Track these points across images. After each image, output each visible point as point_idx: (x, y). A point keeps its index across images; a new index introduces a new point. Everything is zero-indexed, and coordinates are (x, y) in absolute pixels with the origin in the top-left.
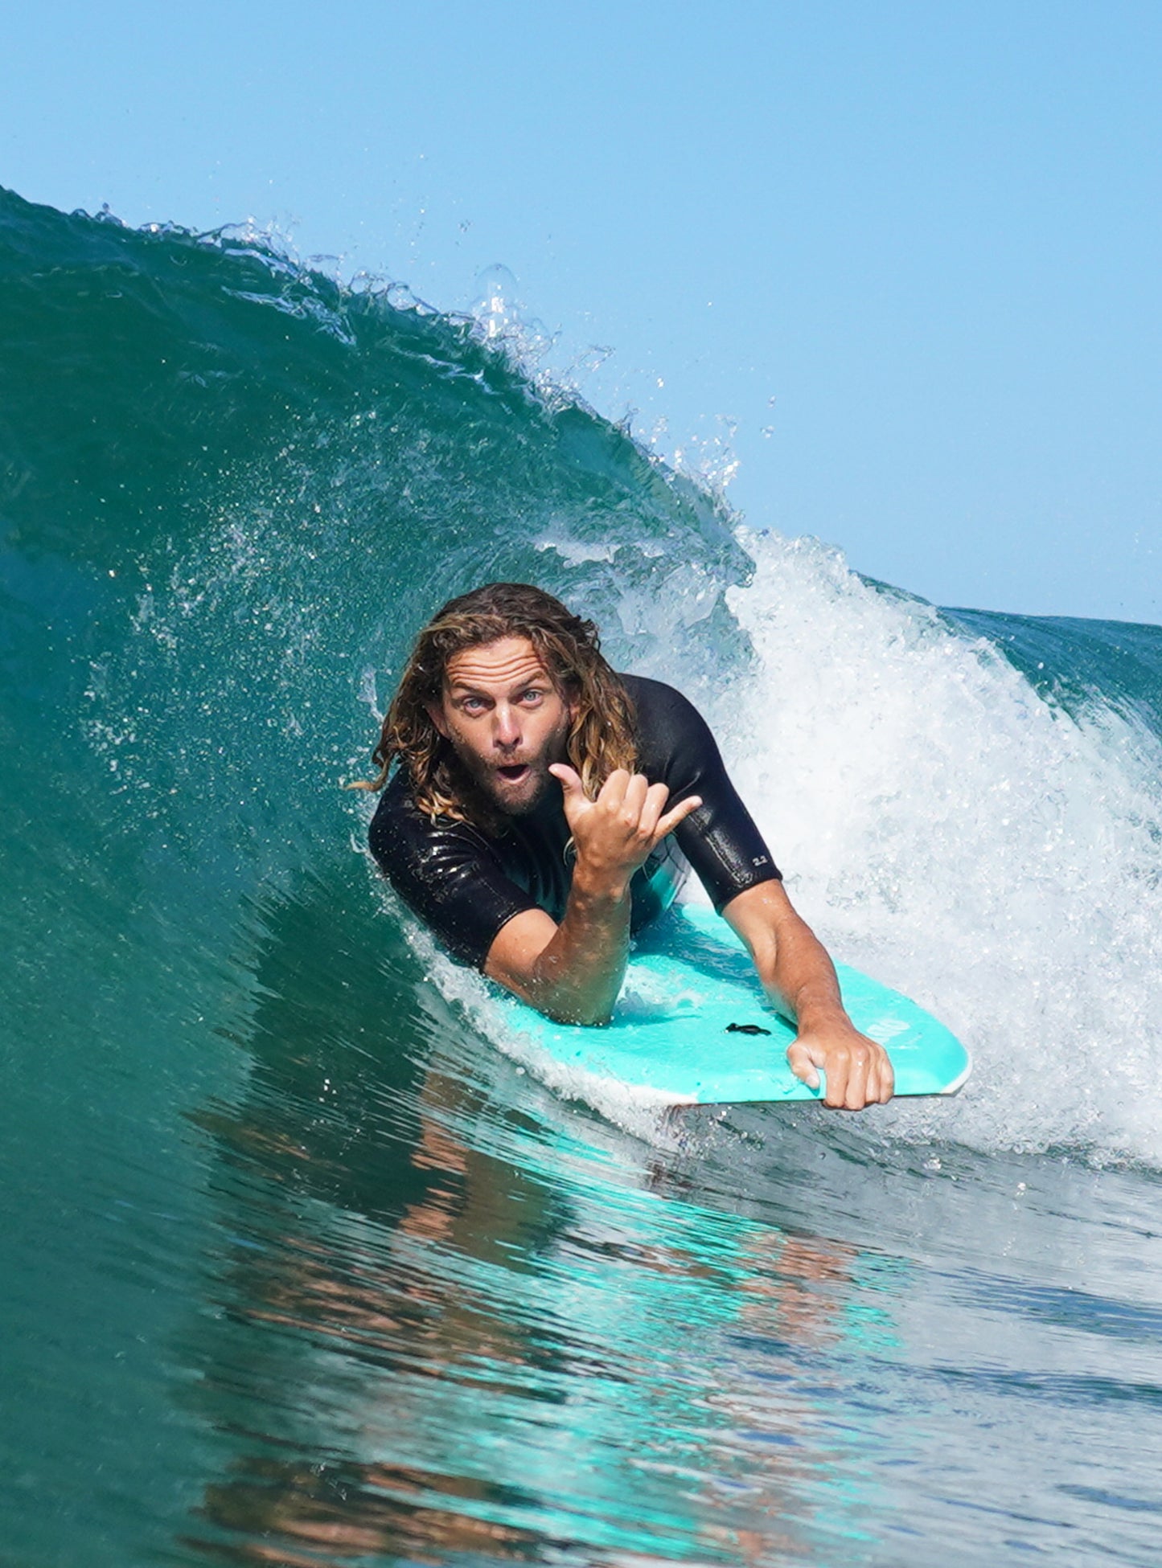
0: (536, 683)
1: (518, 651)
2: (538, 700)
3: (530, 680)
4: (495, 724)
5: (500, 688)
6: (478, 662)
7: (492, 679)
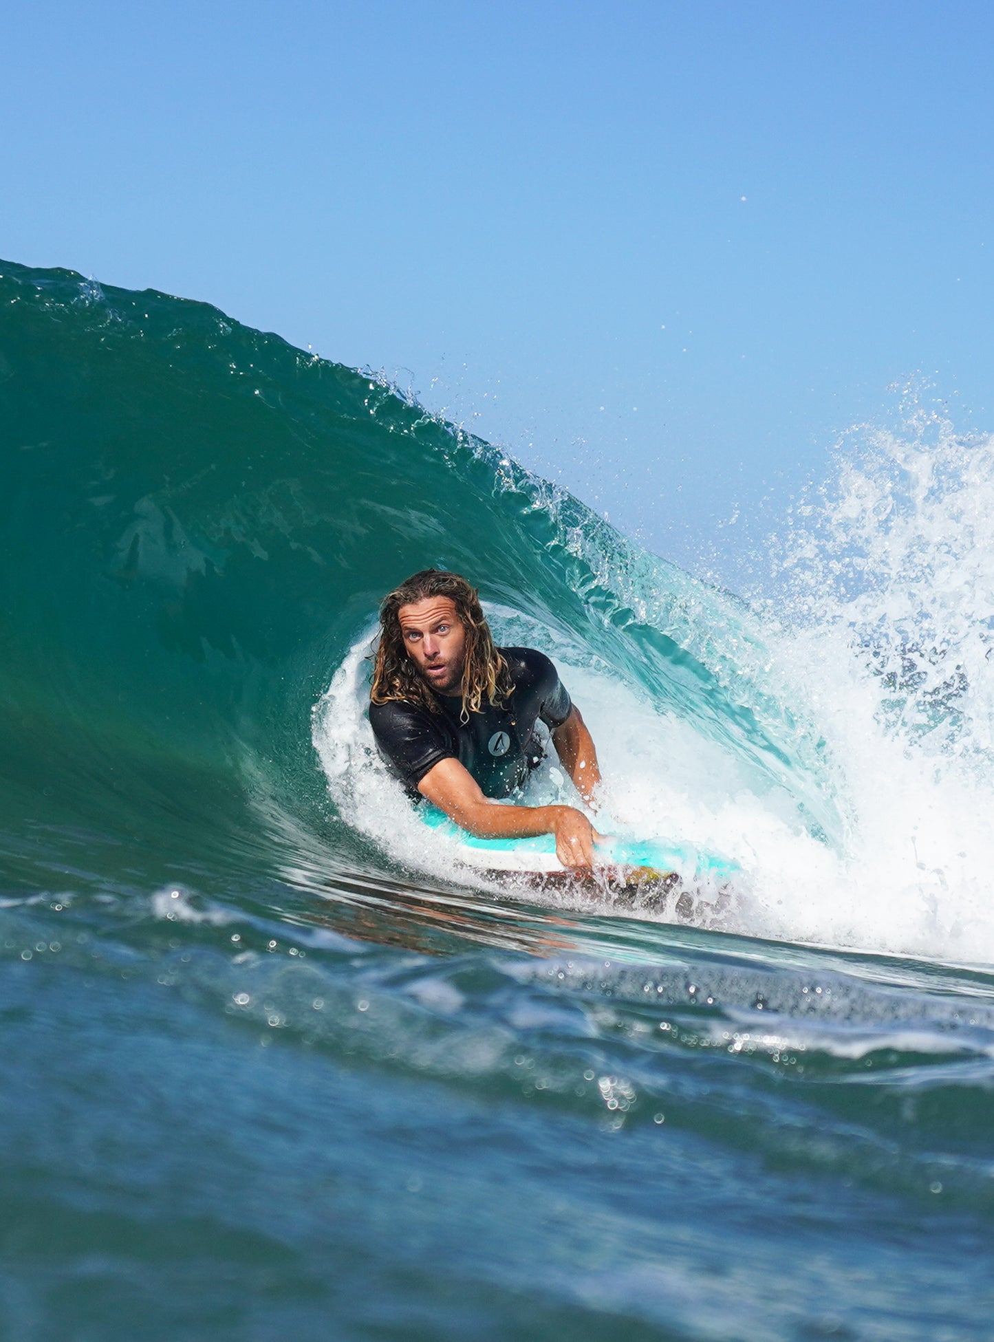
0: (443, 622)
1: (432, 606)
2: (447, 630)
3: (440, 621)
4: (424, 645)
5: (424, 626)
6: (412, 614)
7: (420, 622)
